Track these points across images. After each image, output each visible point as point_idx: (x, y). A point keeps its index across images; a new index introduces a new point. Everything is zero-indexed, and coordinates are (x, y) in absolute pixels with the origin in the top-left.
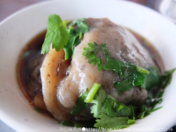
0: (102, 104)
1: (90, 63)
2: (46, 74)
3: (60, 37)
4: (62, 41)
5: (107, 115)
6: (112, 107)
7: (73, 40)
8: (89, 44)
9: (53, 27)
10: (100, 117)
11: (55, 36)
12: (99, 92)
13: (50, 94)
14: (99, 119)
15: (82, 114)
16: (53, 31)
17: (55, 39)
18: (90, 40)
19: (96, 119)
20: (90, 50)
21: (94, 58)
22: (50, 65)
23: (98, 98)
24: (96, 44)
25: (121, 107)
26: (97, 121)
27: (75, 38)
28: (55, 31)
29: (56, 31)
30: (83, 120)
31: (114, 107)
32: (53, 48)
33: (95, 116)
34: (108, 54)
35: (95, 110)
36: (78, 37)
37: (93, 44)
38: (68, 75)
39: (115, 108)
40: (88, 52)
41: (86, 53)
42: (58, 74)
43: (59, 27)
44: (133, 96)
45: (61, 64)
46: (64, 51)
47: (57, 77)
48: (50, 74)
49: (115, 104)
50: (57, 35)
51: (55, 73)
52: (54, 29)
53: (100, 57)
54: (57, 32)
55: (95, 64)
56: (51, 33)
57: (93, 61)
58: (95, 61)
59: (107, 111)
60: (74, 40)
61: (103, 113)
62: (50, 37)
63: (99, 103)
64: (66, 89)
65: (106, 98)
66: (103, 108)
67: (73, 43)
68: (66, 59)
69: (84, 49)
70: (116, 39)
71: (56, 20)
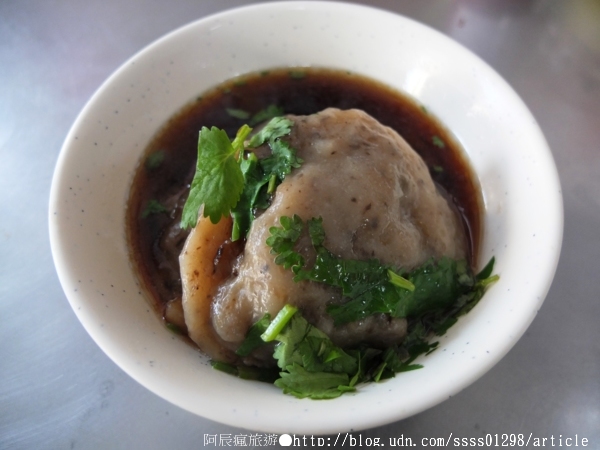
0: (295, 345)
1: (279, 264)
2: (191, 271)
3: (221, 189)
4: (225, 200)
5: (302, 366)
6: (315, 353)
7: (255, 190)
8: (283, 219)
9: (209, 161)
10: (288, 368)
11: (212, 187)
12: (294, 322)
13: (198, 311)
14: (286, 371)
15: (256, 356)
16: (209, 173)
17: (212, 195)
18: (288, 208)
19: (280, 370)
20: (282, 233)
21: (289, 253)
22: (200, 251)
23: (288, 333)
24: (298, 219)
25: (334, 356)
26: (282, 374)
27: (259, 186)
28: (213, 172)
29: (216, 174)
30: (259, 365)
31: (319, 354)
32: (205, 215)
33: (281, 364)
34: (321, 246)
35: (280, 355)
36: (267, 185)
37: (291, 219)
38: (236, 274)
39: (322, 355)
40: (278, 239)
41: (274, 240)
42: (214, 271)
43: (222, 165)
44: (370, 331)
45: (222, 250)
46: (231, 219)
47: (214, 277)
48: (199, 269)
49: (323, 348)
50: (217, 184)
51: (209, 268)
52: (211, 169)
53: (302, 251)
54: (218, 176)
55: (288, 268)
56: (204, 176)
57: (286, 259)
58: (291, 261)
59: (304, 360)
60: (257, 192)
61: (296, 363)
62: (200, 187)
63: (289, 343)
64: (228, 308)
65: (306, 336)
66: (296, 353)
67: (253, 201)
68: (233, 239)
69: (271, 229)
70: (354, 200)
71: (216, 145)
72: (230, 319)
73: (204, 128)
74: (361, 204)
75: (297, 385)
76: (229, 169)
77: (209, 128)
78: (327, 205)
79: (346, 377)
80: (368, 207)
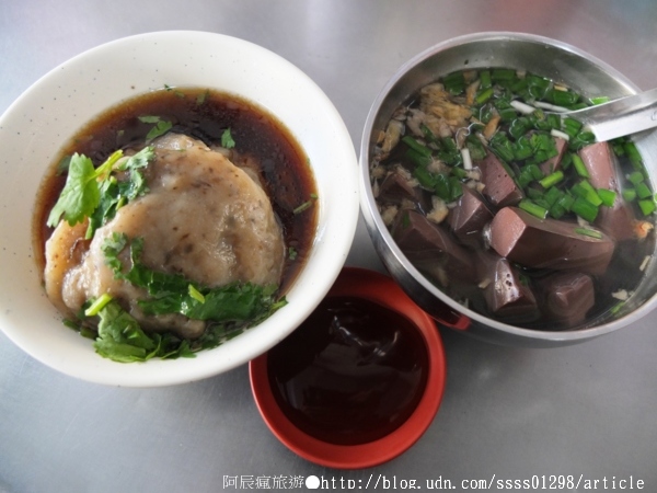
2: (54, 254)
5: (112, 337)
6: (122, 331)
7: (109, 205)
8: (115, 234)
9: (76, 180)
10: (103, 336)
11: (74, 200)
13: (55, 282)
14: (102, 338)
16: (73, 189)
17: (73, 206)
19: (98, 335)
20: (111, 244)
21: (114, 258)
24: (125, 237)
28: (76, 188)
29: (78, 191)
31: (124, 332)
33: (100, 332)
36: (117, 203)
37: (120, 235)
39: (126, 333)
40: (108, 247)
41: (105, 247)
42: (69, 257)
43: (84, 184)
45: (77, 243)
46: (88, 222)
47: (68, 262)
48: (59, 254)
49: (127, 328)
50: (78, 199)
51: (66, 254)
52: (75, 186)
53: (123, 259)
54: (79, 193)
55: (111, 269)
56: (70, 190)
57: (111, 262)
58: (113, 264)
59: (114, 333)
60: (110, 207)
62: (66, 197)
64: (72, 286)
65: (117, 317)
66: (110, 327)
67: (106, 213)
68: (87, 238)
69: (106, 239)
70: (175, 229)
71: (82, 170)
72: (71, 293)
73: (76, 154)
74: (180, 233)
75: (106, 349)
76: (89, 188)
77: (80, 155)
78: (152, 229)
79: (144, 351)
80: (186, 236)
